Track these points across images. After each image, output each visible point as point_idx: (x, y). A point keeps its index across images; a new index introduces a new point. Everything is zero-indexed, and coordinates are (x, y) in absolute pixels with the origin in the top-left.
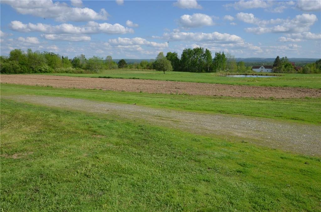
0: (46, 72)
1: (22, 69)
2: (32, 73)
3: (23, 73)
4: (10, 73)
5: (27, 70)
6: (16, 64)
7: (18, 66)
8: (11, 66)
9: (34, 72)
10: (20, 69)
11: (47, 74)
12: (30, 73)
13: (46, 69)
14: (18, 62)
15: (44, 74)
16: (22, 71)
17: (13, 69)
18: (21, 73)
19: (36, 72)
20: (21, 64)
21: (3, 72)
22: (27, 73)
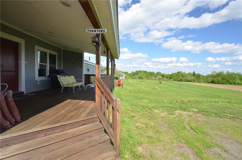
0: (239, 84)
1: (223, 82)
2: (229, 84)
3: (223, 84)
4: (216, 83)
5: (225, 83)
6: (220, 79)
7: (221, 80)
8: (217, 80)
9: (230, 84)
10: (222, 82)
11: (239, 85)
12: (227, 84)
13: (239, 83)
14: (221, 78)
15: (237, 85)
16: (223, 83)
17: (218, 81)
18: (222, 83)
19: (231, 84)
20: (222, 79)
21: (212, 83)
22: (226, 84)
